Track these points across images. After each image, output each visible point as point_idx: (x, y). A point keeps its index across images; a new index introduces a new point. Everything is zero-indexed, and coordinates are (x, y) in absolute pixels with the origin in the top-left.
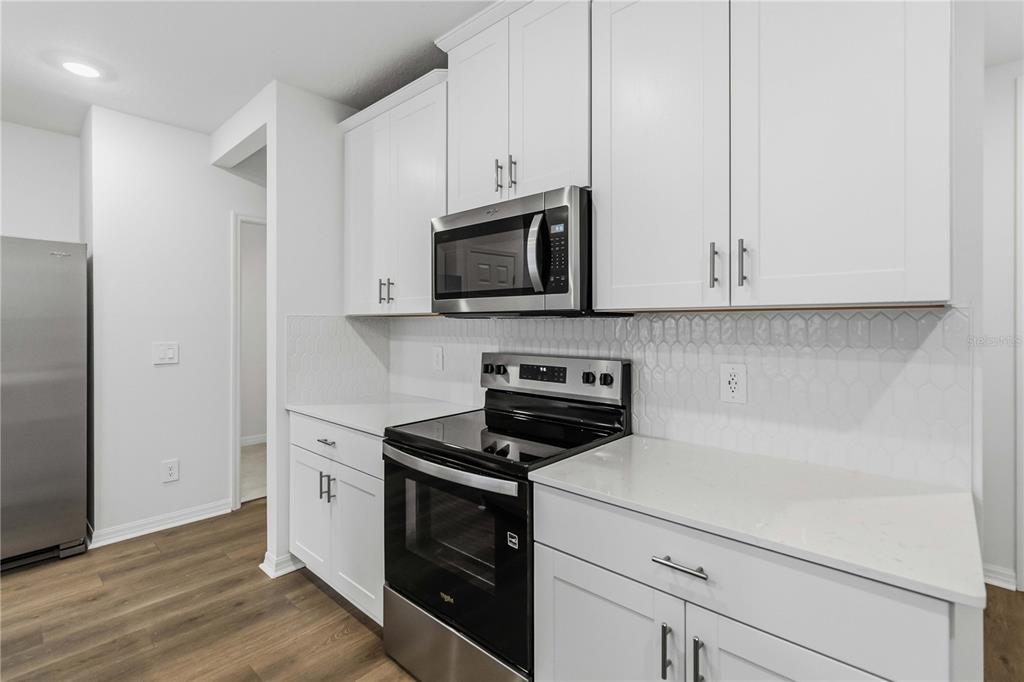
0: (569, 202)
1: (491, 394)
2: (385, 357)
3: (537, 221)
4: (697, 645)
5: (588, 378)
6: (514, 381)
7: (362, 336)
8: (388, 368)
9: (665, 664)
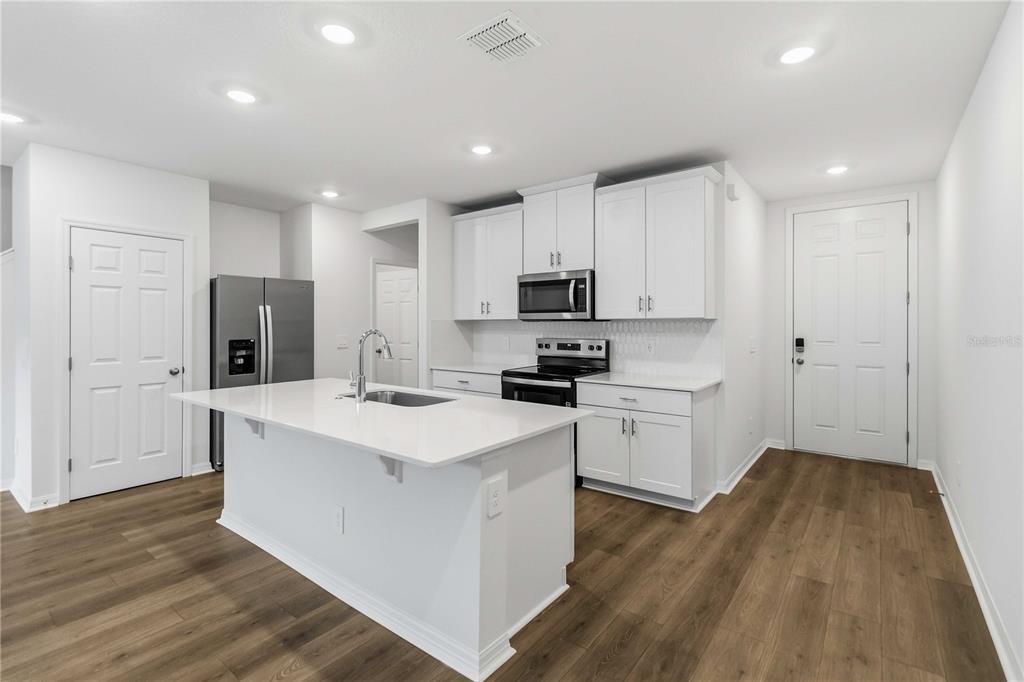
0: (587, 276)
1: (541, 358)
2: (470, 341)
3: (573, 282)
4: (633, 421)
5: (591, 348)
6: (554, 351)
7: (462, 331)
8: (472, 349)
9: (624, 431)
